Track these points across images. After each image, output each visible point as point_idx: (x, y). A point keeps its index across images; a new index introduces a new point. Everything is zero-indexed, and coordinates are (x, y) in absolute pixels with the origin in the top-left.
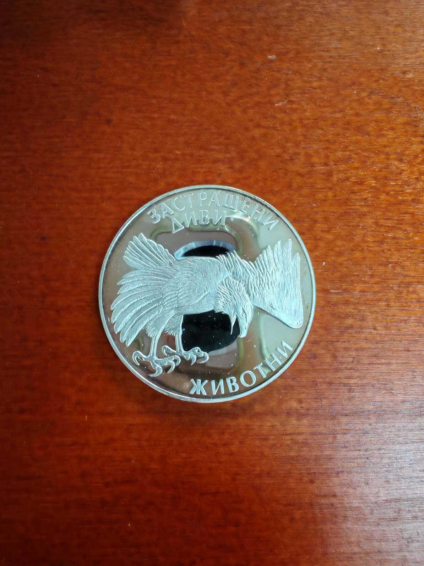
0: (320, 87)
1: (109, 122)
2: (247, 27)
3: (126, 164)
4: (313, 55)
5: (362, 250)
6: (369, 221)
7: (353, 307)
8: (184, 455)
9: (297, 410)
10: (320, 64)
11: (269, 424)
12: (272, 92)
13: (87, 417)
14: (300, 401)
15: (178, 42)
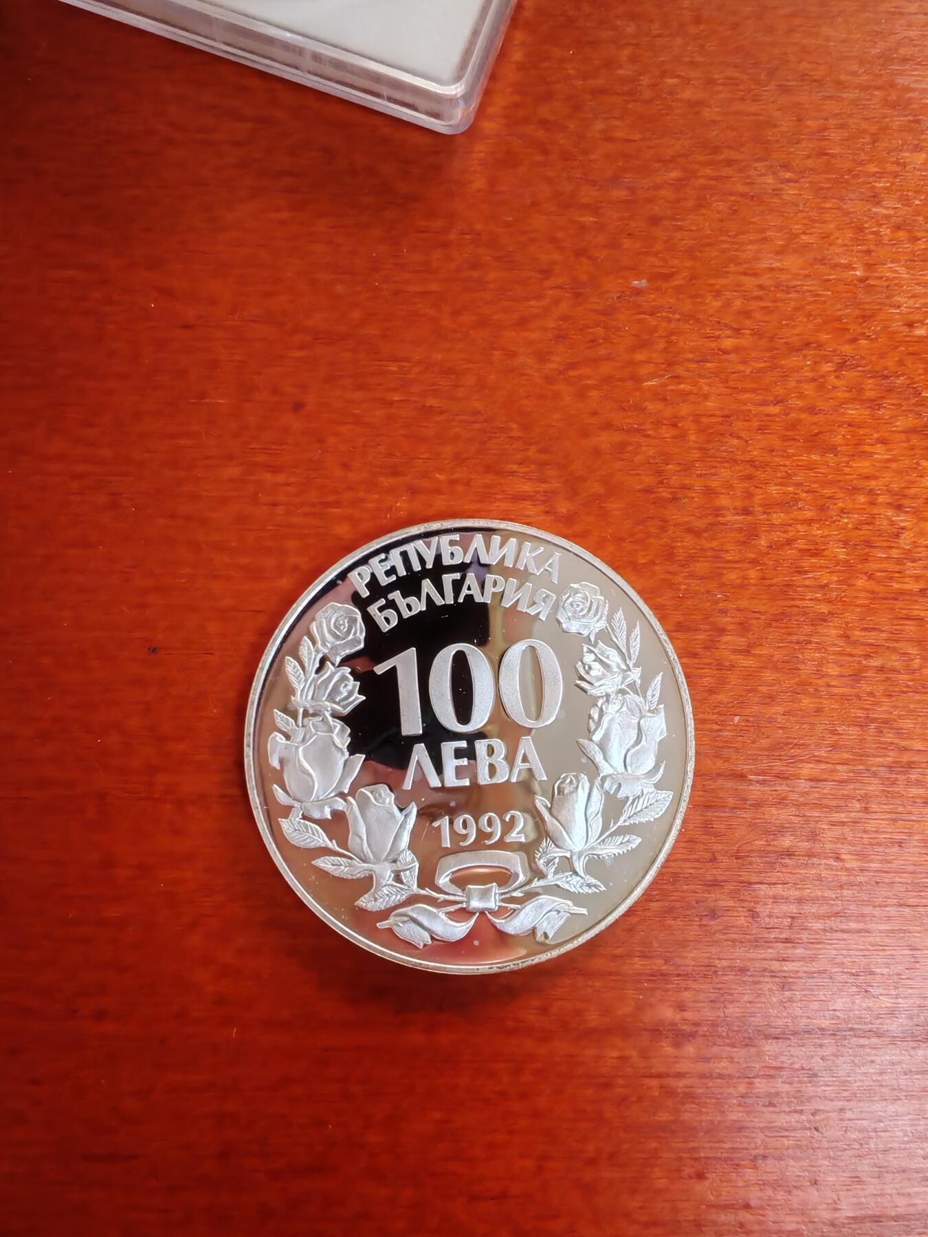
0: (737, 350)
1: (298, 407)
2: (589, 219)
3: (332, 498)
4: (723, 281)
5: (816, 694)
6: (831, 632)
7: (793, 810)
8: (437, 1115)
9: (673, 1024)
10: (738, 303)
11: (615, 1054)
12: (640, 356)
13: (235, 1030)
14: (681, 1007)
15: (446, 245)
